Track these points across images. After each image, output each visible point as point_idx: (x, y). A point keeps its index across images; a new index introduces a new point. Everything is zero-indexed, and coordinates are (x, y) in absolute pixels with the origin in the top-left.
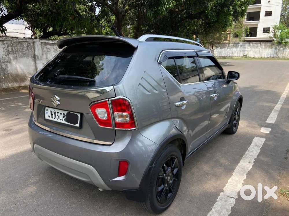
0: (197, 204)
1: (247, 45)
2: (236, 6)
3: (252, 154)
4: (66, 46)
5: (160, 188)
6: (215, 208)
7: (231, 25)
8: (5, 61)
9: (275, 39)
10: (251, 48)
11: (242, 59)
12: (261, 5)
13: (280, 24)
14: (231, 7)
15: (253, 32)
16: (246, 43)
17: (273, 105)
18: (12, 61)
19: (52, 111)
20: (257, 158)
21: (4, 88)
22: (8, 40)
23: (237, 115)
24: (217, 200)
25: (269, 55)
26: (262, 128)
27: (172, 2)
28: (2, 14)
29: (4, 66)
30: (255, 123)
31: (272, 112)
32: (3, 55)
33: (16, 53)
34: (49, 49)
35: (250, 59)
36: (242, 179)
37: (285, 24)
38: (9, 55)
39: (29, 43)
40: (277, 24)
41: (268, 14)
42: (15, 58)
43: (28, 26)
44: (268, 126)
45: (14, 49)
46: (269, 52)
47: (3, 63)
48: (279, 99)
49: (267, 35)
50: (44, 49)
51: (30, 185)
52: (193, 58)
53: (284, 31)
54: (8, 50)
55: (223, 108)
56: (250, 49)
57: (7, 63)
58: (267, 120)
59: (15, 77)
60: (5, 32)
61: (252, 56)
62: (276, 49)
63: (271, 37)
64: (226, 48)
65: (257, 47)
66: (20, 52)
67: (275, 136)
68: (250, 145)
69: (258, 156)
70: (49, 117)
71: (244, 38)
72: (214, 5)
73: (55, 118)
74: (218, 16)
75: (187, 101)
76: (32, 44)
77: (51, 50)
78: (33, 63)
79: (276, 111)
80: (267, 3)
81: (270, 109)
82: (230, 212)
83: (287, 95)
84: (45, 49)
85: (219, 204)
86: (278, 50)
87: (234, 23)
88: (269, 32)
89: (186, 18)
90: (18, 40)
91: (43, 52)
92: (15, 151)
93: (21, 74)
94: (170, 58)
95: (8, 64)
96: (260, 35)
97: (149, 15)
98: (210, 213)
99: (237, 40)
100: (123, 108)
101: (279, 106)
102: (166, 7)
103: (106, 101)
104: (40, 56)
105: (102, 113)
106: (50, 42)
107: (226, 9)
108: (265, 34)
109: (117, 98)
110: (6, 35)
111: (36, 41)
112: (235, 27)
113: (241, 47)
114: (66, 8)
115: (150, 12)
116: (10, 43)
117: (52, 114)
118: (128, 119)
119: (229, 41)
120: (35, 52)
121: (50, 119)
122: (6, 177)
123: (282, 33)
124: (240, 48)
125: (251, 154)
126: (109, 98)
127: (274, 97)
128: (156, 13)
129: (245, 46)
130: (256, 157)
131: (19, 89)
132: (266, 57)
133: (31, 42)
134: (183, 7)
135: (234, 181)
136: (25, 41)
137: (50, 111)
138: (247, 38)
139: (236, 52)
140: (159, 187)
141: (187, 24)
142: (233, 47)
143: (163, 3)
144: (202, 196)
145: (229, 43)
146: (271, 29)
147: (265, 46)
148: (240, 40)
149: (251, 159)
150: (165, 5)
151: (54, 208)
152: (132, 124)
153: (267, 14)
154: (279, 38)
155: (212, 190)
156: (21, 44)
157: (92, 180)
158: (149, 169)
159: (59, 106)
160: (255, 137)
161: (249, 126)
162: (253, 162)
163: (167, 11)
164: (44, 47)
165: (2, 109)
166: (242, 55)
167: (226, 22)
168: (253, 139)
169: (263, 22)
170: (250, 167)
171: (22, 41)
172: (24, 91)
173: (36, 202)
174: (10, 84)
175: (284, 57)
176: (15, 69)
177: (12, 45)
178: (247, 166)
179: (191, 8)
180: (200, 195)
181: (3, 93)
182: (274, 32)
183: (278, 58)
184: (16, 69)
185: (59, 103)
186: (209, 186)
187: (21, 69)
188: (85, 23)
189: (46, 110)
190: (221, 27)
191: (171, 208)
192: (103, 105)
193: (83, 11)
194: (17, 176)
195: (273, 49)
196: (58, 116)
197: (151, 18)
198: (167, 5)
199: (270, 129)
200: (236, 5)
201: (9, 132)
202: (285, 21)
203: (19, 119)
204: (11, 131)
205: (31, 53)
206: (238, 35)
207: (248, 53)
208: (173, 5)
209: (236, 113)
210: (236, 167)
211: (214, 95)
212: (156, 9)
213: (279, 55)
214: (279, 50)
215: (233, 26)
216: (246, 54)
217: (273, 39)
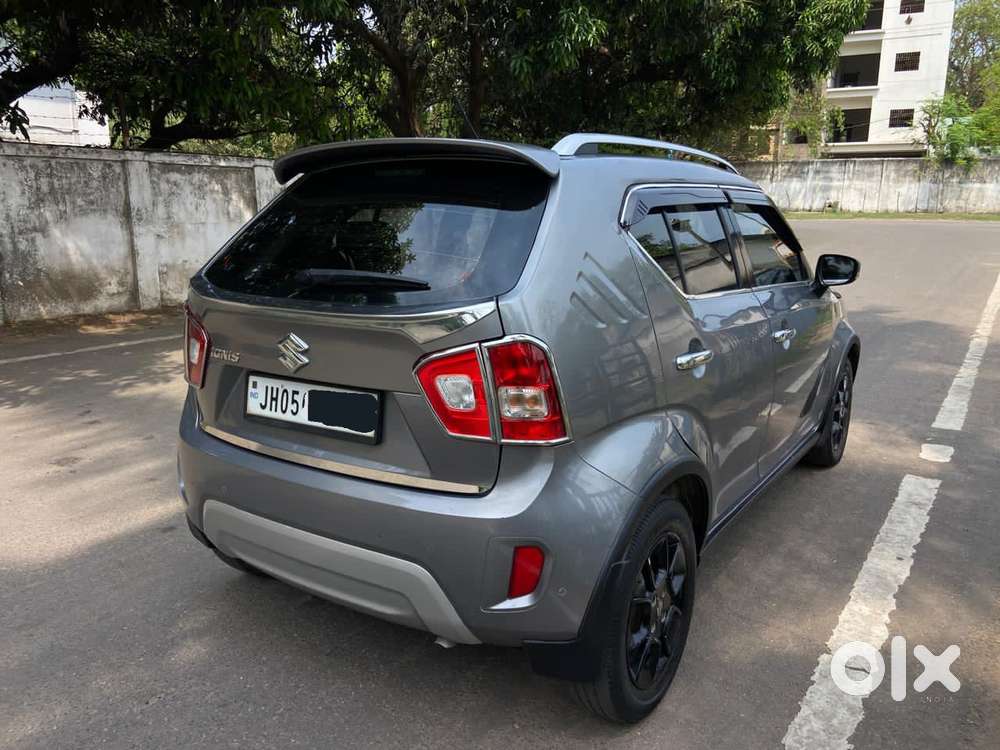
0: (748, 694)
1: (835, 170)
2: (805, 36)
3: (903, 529)
4: (300, 175)
5: (637, 638)
6: (809, 703)
7: (784, 101)
8: (29, 226)
9: (931, 149)
10: (849, 178)
11: (821, 218)
12: (884, 33)
13: (949, 96)
14: (787, 41)
15: (855, 124)
16: (832, 162)
17: (947, 369)
18: (51, 224)
19: (272, 388)
20: (922, 541)
21: (24, 322)
22: (37, 154)
23: (842, 403)
24: (812, 678)
25: (910, 203)
26: (924, 447)
27: (594, 22)
28: (10, 66)
29: (23, 246)
30: (898, 430)
31: (949, 392)
32: (20, 205)
33: (64, 201)
34: (175, 184)
35: (847, 215)
36: (884, 611)
37: (965, 94)
38: (40, 208)
39: (108, 165)
40: (936, 96)
41: (908, 62)
42: (61, 218)
43: (89, 105)
44: (943, 438)
45: (56, 186)
46: (911, 192)
47: (20, 233)
48: (966, 349)
49: (903, 135)
50: (158, 184)
51: (182, 639)
52: (715, 211)
53: (962, 120)
54: (38, 189)
55: (796, 382)
56: (847, 183)
57: (33, 235)
58: (937, 419)
59: (61, 280)
60: (25, 125)
61: (855, 207)
62: (935, 182)
63: (917, 142)
64: (765, 178)
65: (871, 175)
66: (79, 195)
67: (971, 471)
68: (894, 500)
69: (922, 535)
70: (263, 407)
71: (826, 146)
72: (730, 33)
73: (284, 412)
74: (741, 71)
75: (707, 352)
76: (118, 169)
77: (182, 189)
78: (123, 236)
79: (961, 389)
80: (905, 25)
81: (943, 385)
82: (861, 717)
83: (989, 337)
84: (164, 186)
85: (820, 691)
86: (941, 185)
87: (792, 92)
88: (909, 125)
89: (632, 78)
90: (70, 154)
91: (155, 195)
92: (102, 529)
93: (83, 271)
94: (654, 211)
95: (39, 237)
96: (880, 134)
97: (515, 70)
98: (796, 720)
99: (802, 152)
100: (524, 371)
101: (970, 371)
102: (576, 40)
103: (472, 351)
104: (147, 211)
105: (456, 390)
106: (179, 160)
107: (768, 47)
108: (898, 132)
109: (508, 339)
110: (27, 137)
111: (134, 158)
112: (794, 108)
113: (817, 177)
114: (233, 45)
115: (518, 57)
116: (43, 164)
117: (272, 399)
118: (543, 409)
119: (776, 154)
120: (127, 194)
121: (267, 413)
122: (95, 615)
123: (954, 128)
124: (814, 179)
125: (901, 529)
126: (480, 342)
127: (949, 343)
128: (541, 61)
129: (827, 172)
130: (919, 540)
131: (77, 324)
132: (901, 209)
133: (116, 161)
134: (627, 42)
135: (857, 618)
136: (95, 156)
137: (267, 388)
138: (836, 144)
139: (800, 192)
140: (635, 636)
141: (632, 98)
142: (791, 177)
143: (564, 26)
144: (762, 666)
145: (775, 164)
146: (918, 116)
147: (897, 171)
148: (815, 153)
149: (902, 547)
150: (570, 35)
151: (279, 712)
152: (555, 425)
153: (904, 62)
154: (944, 144)
155: (791, 646)
156: (83, 168)
157: (420, 612)
158: (612, 574)
159: (303, 370)
160: (905, 474)
161: (880, 441)
162: (913, 557)
163: (576, 54)
164: (159, 179)
165: (27, 391)
166: (818, 204)
167: (767, 91)
168: (901, 482)
169: (890, 91)
170: (904, 571)
171: (84, 156)
172: (92, 330)
173: (212, 693)
174: (44, 306)
175: (961, 208)
176: (61, 253)
177: (51, 171)
178: (895, 570)
179: (655, 46)
180: (753, 664)
181: (24, 339)
182: (929, 125)
183: (943, 213)
184: (64, 253)
185: (307, 361)
186: (781, 634)
187: (82, 255)
188: (299, 97)
189: (250, 385)
190: (754, 107)
191: (668, 706)
192: (463, 363)
193: (278, 55)
194: (132, 610)
195: (926, 184)
196: (295, 405)
197: (523, 77)
198: (579, 32)
199: (951, 450)
200: (802, 32)
201: (72, 469)
202: (963, 87)
203: (98, 426)
204: (76, 466)
205: (115, 197)
206: (808, 135)
207: (840, 195)
208: (600, 35)
209: (841, 394)
210: (858, 573)
211: (783, 332)
212: (539, 49)
213: (946, 203)
214: (946, 183)
215: (790, 105)
216: (835, 200)
217: (926, 147)
